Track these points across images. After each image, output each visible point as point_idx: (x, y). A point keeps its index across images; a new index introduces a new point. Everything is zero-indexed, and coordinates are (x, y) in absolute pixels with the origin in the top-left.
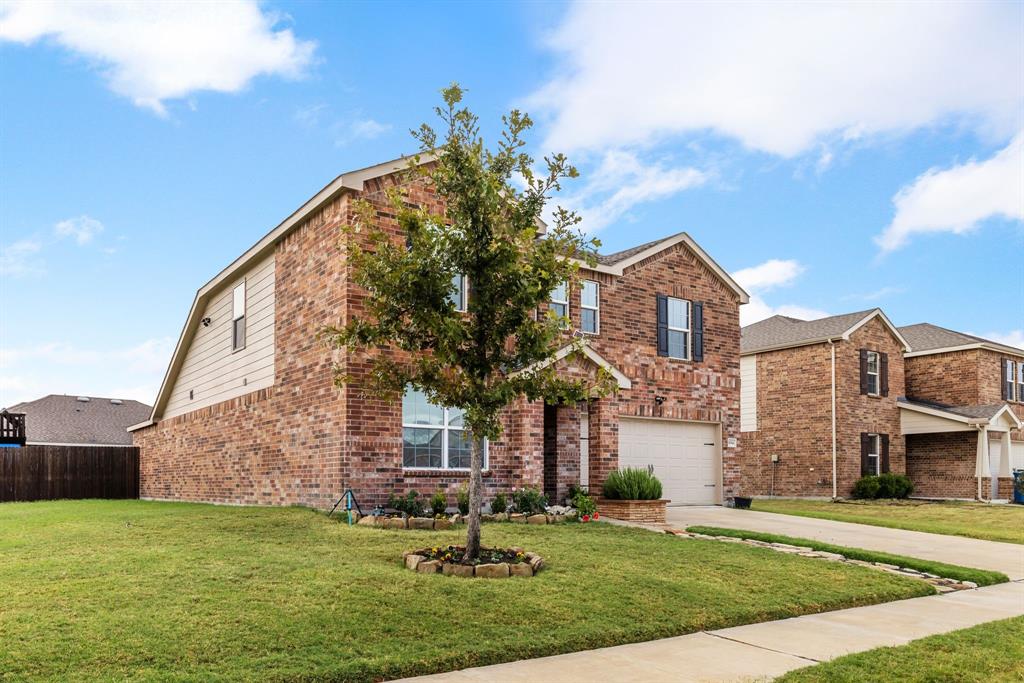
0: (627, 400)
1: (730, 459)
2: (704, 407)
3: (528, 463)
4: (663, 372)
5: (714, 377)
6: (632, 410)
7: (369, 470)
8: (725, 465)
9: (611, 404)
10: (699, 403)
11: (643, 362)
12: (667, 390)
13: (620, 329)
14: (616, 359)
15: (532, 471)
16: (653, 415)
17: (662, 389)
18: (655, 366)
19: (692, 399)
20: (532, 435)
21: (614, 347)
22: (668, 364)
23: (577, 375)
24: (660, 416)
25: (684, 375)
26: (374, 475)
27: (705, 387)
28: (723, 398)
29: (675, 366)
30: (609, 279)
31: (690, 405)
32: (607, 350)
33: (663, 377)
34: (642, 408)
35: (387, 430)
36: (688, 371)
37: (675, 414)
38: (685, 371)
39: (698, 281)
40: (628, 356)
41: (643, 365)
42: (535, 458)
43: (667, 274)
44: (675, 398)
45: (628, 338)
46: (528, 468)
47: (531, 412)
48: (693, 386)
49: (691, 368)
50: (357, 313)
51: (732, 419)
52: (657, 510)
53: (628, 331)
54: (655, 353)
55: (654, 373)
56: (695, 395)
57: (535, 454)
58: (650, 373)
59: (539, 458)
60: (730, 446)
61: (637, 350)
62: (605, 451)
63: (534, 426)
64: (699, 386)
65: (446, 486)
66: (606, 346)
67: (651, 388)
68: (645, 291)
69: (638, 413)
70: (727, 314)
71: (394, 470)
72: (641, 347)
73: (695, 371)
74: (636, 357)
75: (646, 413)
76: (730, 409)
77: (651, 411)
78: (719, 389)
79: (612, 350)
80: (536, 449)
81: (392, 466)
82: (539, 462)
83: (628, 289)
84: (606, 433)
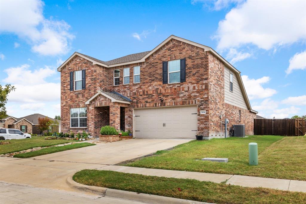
0: (150, 102)
1: (202, 119)
2: (186, 99)
3: (90, 125)
4: (165, 90)
5: (191, 87)
6: (152, 105)
7: (64, 128)
8: (199, 122)
9: (113, 107)
10: (184, 98)
11: (156, 88)
12: (167, 96)
13: (147, 79)
14: (145, 89)
15: (91, 127)
16: (161, 106)
17: (165, 96)
18: (162, 88)
19: (180, 97)
20: (91, 118)
21: (145, 85)
22: (168, 86)
23: (103, 100)
24: (164, 106)
25: (175, 89)
26: (65, 129)
27: (187, 91)
28: (198, 94)
29: (171, 86)
30: (143, 64)
31: (179, 100)
32: (142, 87)
33: (165, 91)
34: (156, 104)
35: (67, 119)
36: (177, 87)
37: (171, 104)
38: (176, 87)
39: (183, 50)
40: (150, 87)
41: (156, 89)
42: (92, 124)
43: (168, 53)
44: (171, 98)
45: (151, 81)
46: (90, 126)
47: (91, 112)
48: (180, 92)
49: (179, 85)
50: (62, 96)
51: (203, 102)
52: (108, 138)
53: (151, 78)
54: (162, 83)
55: (161, 91)
56: (181, 95)
57: (92, 123)
58: (159, 91)
59: (93, 124)
60: (201, 113)
61: (154, 84)
62: (111, 121)
63: (92, 116)
64: (183, 92)
65: (78, 131)
66: (142, 86)
67: (160, 96)
68: (158, 62)
69: (154, 106)
70: (200, 58)
71: (68, 128)
72: (156, 83)
73: (181, 86)
74: (153, 87)
75: (157, 105)
76: (201, 98)
77: (160, 104)
78: (195, 91)
79: (144, 87)
80: (92, 122)
81: (68, 127)
82: (93, 125)
83: (150, 64)
84: (112, 116)
